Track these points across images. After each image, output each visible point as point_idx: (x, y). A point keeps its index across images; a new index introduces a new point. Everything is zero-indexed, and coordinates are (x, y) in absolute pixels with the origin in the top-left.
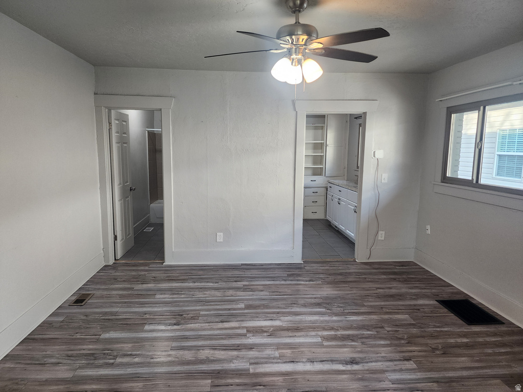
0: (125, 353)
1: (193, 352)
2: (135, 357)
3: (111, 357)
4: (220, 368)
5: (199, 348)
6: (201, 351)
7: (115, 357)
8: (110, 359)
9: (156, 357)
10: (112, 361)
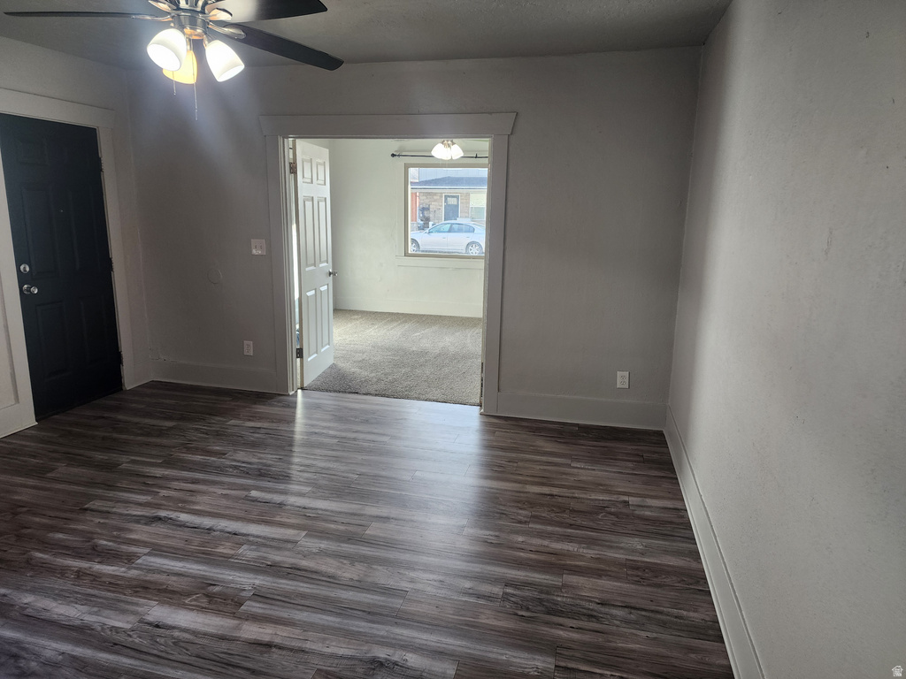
0: (489, 603)
1: (369, 580)
2: (471, 591)
3: (512, 599)
4: (342, 545)
5: (357, 584)
6: (356, 578)
7: (506, 597)
8: (514, 595)
9: (435, 583)
10: (509, 590)
